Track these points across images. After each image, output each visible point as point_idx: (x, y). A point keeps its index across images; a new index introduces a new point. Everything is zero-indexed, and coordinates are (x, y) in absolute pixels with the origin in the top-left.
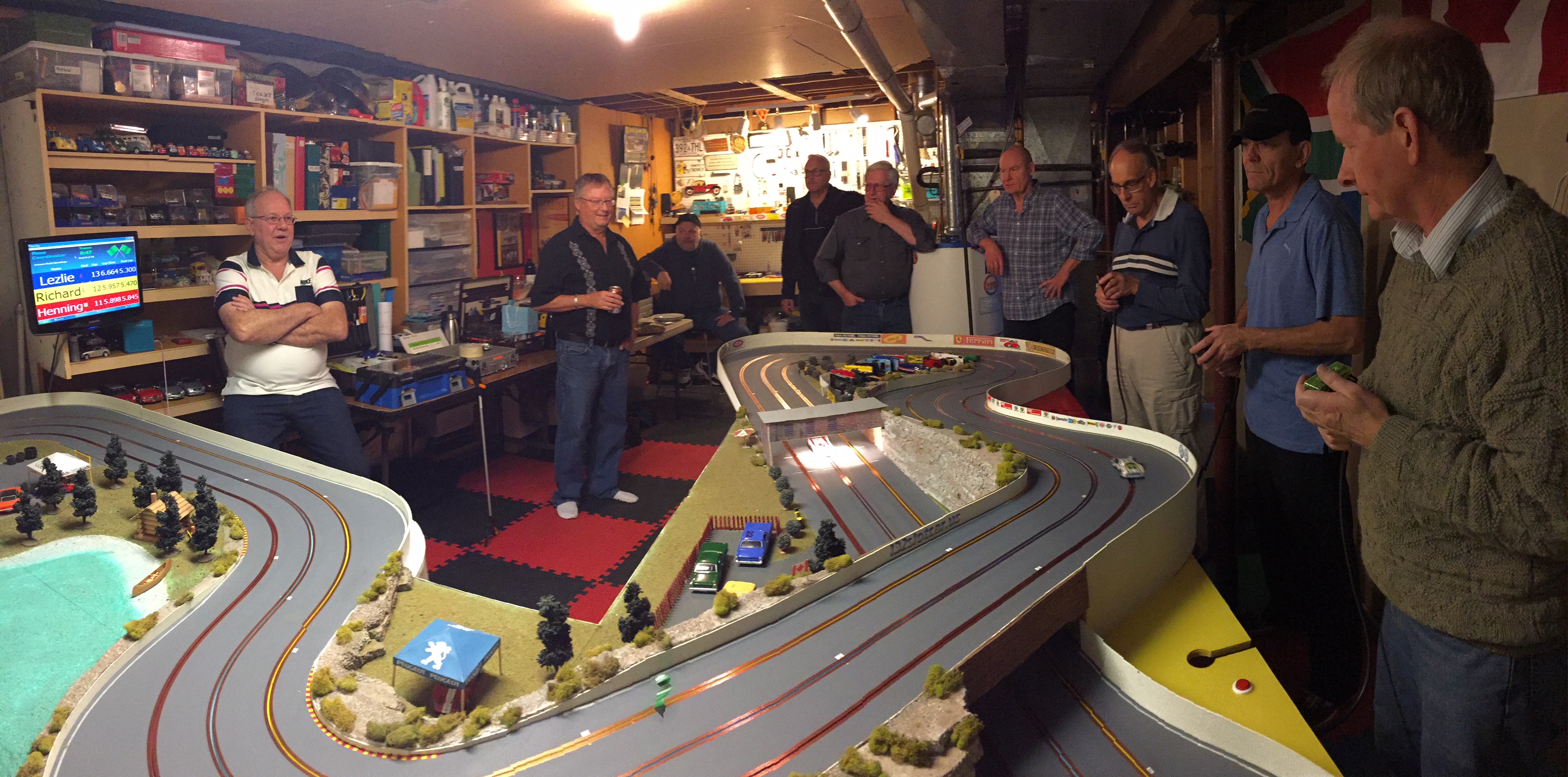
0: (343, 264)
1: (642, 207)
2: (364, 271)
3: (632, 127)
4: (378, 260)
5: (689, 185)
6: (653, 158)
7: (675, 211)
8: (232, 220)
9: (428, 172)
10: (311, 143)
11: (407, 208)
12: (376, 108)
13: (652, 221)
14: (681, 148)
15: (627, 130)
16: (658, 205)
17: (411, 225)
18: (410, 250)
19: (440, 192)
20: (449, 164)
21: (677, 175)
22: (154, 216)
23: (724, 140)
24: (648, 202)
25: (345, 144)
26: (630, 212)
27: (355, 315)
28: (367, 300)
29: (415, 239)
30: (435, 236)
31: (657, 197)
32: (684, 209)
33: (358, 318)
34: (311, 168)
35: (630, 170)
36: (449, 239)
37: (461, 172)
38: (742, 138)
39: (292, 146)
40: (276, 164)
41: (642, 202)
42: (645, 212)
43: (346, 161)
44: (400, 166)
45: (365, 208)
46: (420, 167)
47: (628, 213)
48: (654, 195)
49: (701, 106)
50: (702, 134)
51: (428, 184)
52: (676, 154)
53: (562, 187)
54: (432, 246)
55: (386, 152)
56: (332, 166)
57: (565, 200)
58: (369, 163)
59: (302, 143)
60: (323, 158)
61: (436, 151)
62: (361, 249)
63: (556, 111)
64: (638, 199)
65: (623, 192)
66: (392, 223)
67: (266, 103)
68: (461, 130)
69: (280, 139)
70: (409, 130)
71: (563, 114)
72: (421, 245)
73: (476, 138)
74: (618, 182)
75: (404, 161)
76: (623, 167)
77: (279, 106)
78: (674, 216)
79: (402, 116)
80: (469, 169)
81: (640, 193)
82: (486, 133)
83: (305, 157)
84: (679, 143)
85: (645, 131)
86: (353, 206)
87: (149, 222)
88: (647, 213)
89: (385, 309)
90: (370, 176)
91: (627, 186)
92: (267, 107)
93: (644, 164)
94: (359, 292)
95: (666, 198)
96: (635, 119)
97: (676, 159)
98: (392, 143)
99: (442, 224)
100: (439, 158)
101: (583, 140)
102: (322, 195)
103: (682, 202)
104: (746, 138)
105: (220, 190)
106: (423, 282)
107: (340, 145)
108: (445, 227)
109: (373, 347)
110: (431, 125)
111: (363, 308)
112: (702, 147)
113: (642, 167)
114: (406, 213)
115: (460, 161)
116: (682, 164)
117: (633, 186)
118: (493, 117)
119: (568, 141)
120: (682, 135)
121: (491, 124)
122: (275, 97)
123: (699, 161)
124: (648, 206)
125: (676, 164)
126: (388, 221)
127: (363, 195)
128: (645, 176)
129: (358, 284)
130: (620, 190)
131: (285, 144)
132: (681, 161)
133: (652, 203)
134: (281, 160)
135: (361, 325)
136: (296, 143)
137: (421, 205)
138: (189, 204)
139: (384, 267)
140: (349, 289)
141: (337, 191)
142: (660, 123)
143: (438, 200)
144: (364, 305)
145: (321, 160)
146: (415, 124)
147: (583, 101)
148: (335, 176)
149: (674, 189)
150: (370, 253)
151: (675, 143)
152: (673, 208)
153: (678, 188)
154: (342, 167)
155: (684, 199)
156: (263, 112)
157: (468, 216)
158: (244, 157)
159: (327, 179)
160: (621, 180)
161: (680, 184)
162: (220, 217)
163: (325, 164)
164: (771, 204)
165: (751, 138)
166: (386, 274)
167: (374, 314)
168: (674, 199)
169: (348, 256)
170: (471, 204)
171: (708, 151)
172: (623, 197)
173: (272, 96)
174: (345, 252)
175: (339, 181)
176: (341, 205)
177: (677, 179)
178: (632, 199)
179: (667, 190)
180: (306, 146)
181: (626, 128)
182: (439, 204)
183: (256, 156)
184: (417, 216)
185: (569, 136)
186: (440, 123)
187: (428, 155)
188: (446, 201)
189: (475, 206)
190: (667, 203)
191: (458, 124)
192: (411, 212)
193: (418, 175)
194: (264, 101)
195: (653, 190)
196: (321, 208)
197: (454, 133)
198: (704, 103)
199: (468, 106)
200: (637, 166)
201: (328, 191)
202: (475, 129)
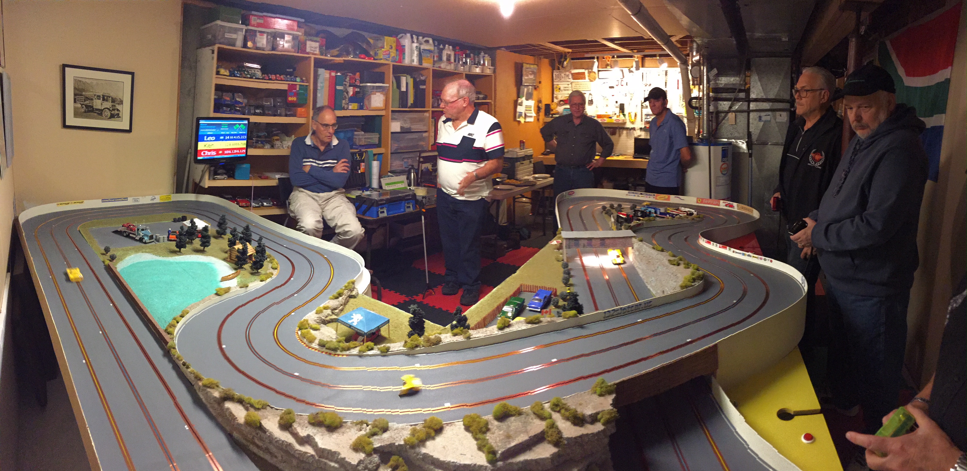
0: (354, 140)
1: (533, 111)
2: (366, 144)
3: (527, 64)
4: (374, 138)
5: (562, 99)
6: (540, 82)
7: (553, 114)
8: (294, 115)
9: (404, 89)
10: (339, 74)
11: (391, 109)
12: (376, 54)
13: (538, 120)
14: (558, 77)
15: (525, 66)
16: (543, 111)
17: (393, 119)
18: (392, 133)
19: (411, 100)
20: (416, 84)
21: (555, 93)
22: (258, 111)
23: (584, 73)
24: (536, 108)
25: (358, 74)
26: (525, 114)
27: (358, 167)
28: (365, 160)
29: (395, 127)
30: (407, 126)
31: (542, 106)
32: (558, 113)
33: (360, 169)
34: (339, 88)
35: (526, 89)
36: (416, 127)
37: (425, 89)
38: (595, 72)
39: (327, 76)
40: (319, 85)
41: (532, 109)
42: (534, 114)
43: (358, 83)
44: (388, 85)
45: (367, 109)
46: (399, 86)
47: (523, 115)
48: (540, 105)
49: (569, 53)
50: (571, 69)
51: (404, 96)
52: (555, 80)
53: (484, 99)
54: (405, 131)
55: (380, 78)
56: (350, 86)
57: (486, 106)
58: (369, 84)
59: (333, 74)
60: (346, 81)
61: (409, 77)
62: (365, 131)
63: (482, 54)
64: (530, 107)
65: (522, 102)
66: (383, 117)
67: (315, 52)
68: (425, 65)
69: (321, 71)
70: (393, 65)
71: (486, 55)
72: (398, 130)
73: (433, 70)
74: (518, 96)
75: (389, 84)
76: (522, 87)
77: (322, 54)
78: (551, 117)
79: (389, 57)
80: (429, 88)
81: (531, 103)
82: (440, 67)
83: (334, 82)
84: (557, 74)
85: (535, 66)
86: (361, 108)
87: (255, 114)
88: (535, 115)
89: (375, 165)
90: (370, 91)
91: (524, 99)
92: (315, 54)
93: (535, 86)
94: (361, 155)
95: (548, 107)
96: (530, 59)
97: (555, 83)
98: (384, 73)
99: (411, 119)
100: (411, 81)
101: (497, 71)
102: (344, 101)
103: (557, 109)
104: (597, 72)
105: (290, 99)
106: (399, 151)
107: (355, 74)
108: (413, 121)
109: (367, 186)
110: (407, 62)
111: (363, 164)
112: (570, 76)
113: (533, 87)
114: (390, 111)
115: (424, 82)
116: (558, 87)
117: (527, 99)
118: (444, 58)
119: (488, 72)
120: (559, 69)
121: (444, 62)
122: (320, 49)
123: (568, 84)
124: (536, 111)
125: (555, 86)
126: (382, 116)
127: (366, 102)
128: (535, 93)
129: (360, 151)
130: (519, 101)
131: (324, 74)
132: (558, 85)
133: (538, 109)
134: (321, 83)
135: (361, 173)
136: (330, 74)
137: (399, 108)
138: (274, 106)
139: (376, 141)
140: (355, 153)
141: (352, 100)
142: (545, 62)
143: (409, 105)
144: (364, 162)
145: (344, 83)
146: (396, 62)
147: (499, 48)
148: (351, 91)
149: (553, 101)
150: (369, 134)
151: (554, 74)
152: (552, 113)
153: (555, 100)
154: (355, 86)
155: (558, 107)
156: (313, 57)
157: (427, 114)
158: (303, 81)
159: (347, 93)
160: (521, 95)
161: (557, 98)
162: (289, 113)
163: (346, 85)
164: (610, 113)
165: (600, 72)
166: (379, 146)
167: (369, 168)
168: (552, 107)
169: (357, 135)
170: (429, 108)
171: (574, 79)
172: (521, 105)
173: (318, 48)
174: (356, 133)
175: (353, 94)
176: (354, 107)
177: (555, 95)
178: (527, 106)
179: (548, 102)
180: (336, 76)
181: (524, 65)
182: (409, 107)
183: (308, 81)
184: (397, 114)
185: (490, 69)
186: (413, 61)
187: (404, 80)
188: (415, 105)
189: (431, 109)
190: (548, 109)
191: (423, 61)
192: (393, 111)
193: (398, 90)
194: (314, 51)
195: (540, 101)
196: (343, 109)
197: (420, 66)
198: (570, 50)
199: (430, 51)
200: (530, 87)
201: (347, 100)
202: (434, 64)
